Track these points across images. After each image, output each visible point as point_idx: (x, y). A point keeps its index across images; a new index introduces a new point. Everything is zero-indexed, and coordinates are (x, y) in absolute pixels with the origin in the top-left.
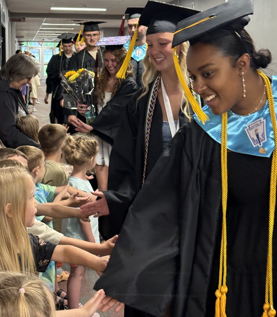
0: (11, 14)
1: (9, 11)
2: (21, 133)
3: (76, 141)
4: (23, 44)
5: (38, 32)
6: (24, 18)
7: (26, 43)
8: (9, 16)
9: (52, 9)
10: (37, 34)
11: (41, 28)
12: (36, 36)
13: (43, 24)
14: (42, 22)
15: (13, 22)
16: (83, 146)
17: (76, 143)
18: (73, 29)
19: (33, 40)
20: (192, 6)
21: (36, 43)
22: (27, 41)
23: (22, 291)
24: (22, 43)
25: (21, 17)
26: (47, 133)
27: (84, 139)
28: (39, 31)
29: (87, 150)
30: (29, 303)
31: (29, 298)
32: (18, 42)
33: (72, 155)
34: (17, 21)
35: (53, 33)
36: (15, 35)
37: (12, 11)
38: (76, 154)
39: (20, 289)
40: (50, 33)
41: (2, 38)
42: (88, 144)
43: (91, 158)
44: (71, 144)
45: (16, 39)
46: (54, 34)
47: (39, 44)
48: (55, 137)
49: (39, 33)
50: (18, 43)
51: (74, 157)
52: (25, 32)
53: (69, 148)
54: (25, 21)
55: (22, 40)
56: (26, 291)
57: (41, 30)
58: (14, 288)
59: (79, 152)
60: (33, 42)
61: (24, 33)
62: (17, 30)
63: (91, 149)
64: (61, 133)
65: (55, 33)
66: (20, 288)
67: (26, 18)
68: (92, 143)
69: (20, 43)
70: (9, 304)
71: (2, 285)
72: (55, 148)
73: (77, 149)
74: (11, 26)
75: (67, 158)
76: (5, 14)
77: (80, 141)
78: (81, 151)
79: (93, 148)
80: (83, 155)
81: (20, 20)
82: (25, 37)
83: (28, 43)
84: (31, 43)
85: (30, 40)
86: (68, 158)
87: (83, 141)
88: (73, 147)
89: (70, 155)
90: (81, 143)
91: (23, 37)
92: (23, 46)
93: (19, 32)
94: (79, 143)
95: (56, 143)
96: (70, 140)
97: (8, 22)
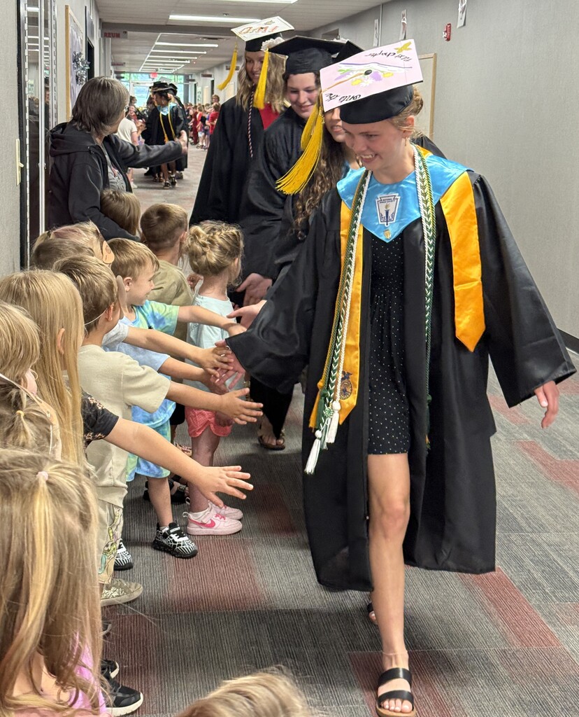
0: (103, 25)
1: (100, 20)
2: (107, 218)
3: (208, 235)
4: (123, 78)
5: (148, 56)
6: (126, 32)
7: (128, 74)
8: (100, 28)
9: (172, 17)
10: (146, 60)
11: (152, 51)
12: (144, 64)
13: (157, 43)
14: (154, 41)
15: (107, 39)
16: (220, 241)
17: (208, 238)
18: (205, 53)
19: (140, 71)
20: (403, 16)
21: (144, 75)
22: (130, 73)
23: (43, 476)
24: (122, 75)
25: (120, 32)
26: (156, 218)
27: (220, 230)
28: (151, 55)
29: (227, 247)
30: (53, 497)
31: (54, 489)
32: (116, 72)
33: (204, 258)
34: (113, 37)
35: (172, 59)
36: (110, 61)
37: (106, 20)
38: (210, 256)
39: (39, 473)
40: (167, 59)
41: (89, 63)
42: (228, 237)
43: (235, 260)
44: (201, 240)
45: (112, 68)
46: (174, 61)
47: (150, 77)
48: (170, 224)
49: (149, 58)
50: (115, 75)
51: (207, 262)
52: (127, 56)
53: (199, 248)
54: (126, 38)
55: (121, 69)
56: (49, 477)
57: (152, 54)
58: (29, 470)
59: (214, 251)
60: (139, 75)
61: (125, 58)
62: (112, 53)
63: (233, 245)
64: (178, 218)
65: (176, 59)
66: (41, 470)
67: (129, 33)
68: (234, 235)
69: (119, 75)
70: (16, 497)
71: (8, 464)
72: (169, 242)
73: (212, 248)
74: (104, 45)
75: (196, 263)
76: (94, 23)
77: (214, 234)
78: (217, 250)
79: (236, 244)
80: (222, 256)
81: (118, 36)
82: (126, 66)
83: (132, 75)
84: (135, 75)
85: (135, 70)
86: (198, 263)
87: (219, 233)
88: (204, 245)
89: (200, 258)
90: (217, 237)
91: (122, 64)
92: (122, 80)
93: (116, 55)
94: (212, 237)
95: (171, 234)
96: (197, 234)
97: (98, 38)
